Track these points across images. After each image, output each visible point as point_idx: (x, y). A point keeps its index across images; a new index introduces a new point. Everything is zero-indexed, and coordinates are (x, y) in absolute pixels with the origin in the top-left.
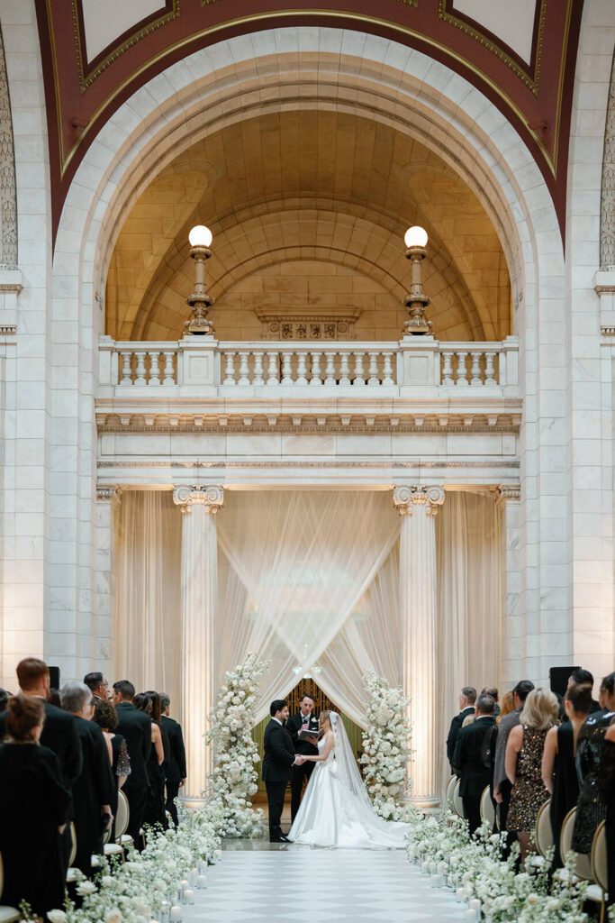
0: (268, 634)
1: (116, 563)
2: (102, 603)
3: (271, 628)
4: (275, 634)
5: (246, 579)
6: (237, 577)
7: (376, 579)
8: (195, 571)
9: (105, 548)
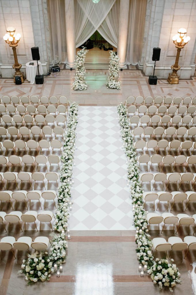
0: (87, 19)
1: (48, 5)
2: (46, 17)
3: (88, 18)
4: (89, 20)
5: (81, 5)
6: (79, 5)
7: (114, 5)
8: (68, 8)
9: (45, 2)
